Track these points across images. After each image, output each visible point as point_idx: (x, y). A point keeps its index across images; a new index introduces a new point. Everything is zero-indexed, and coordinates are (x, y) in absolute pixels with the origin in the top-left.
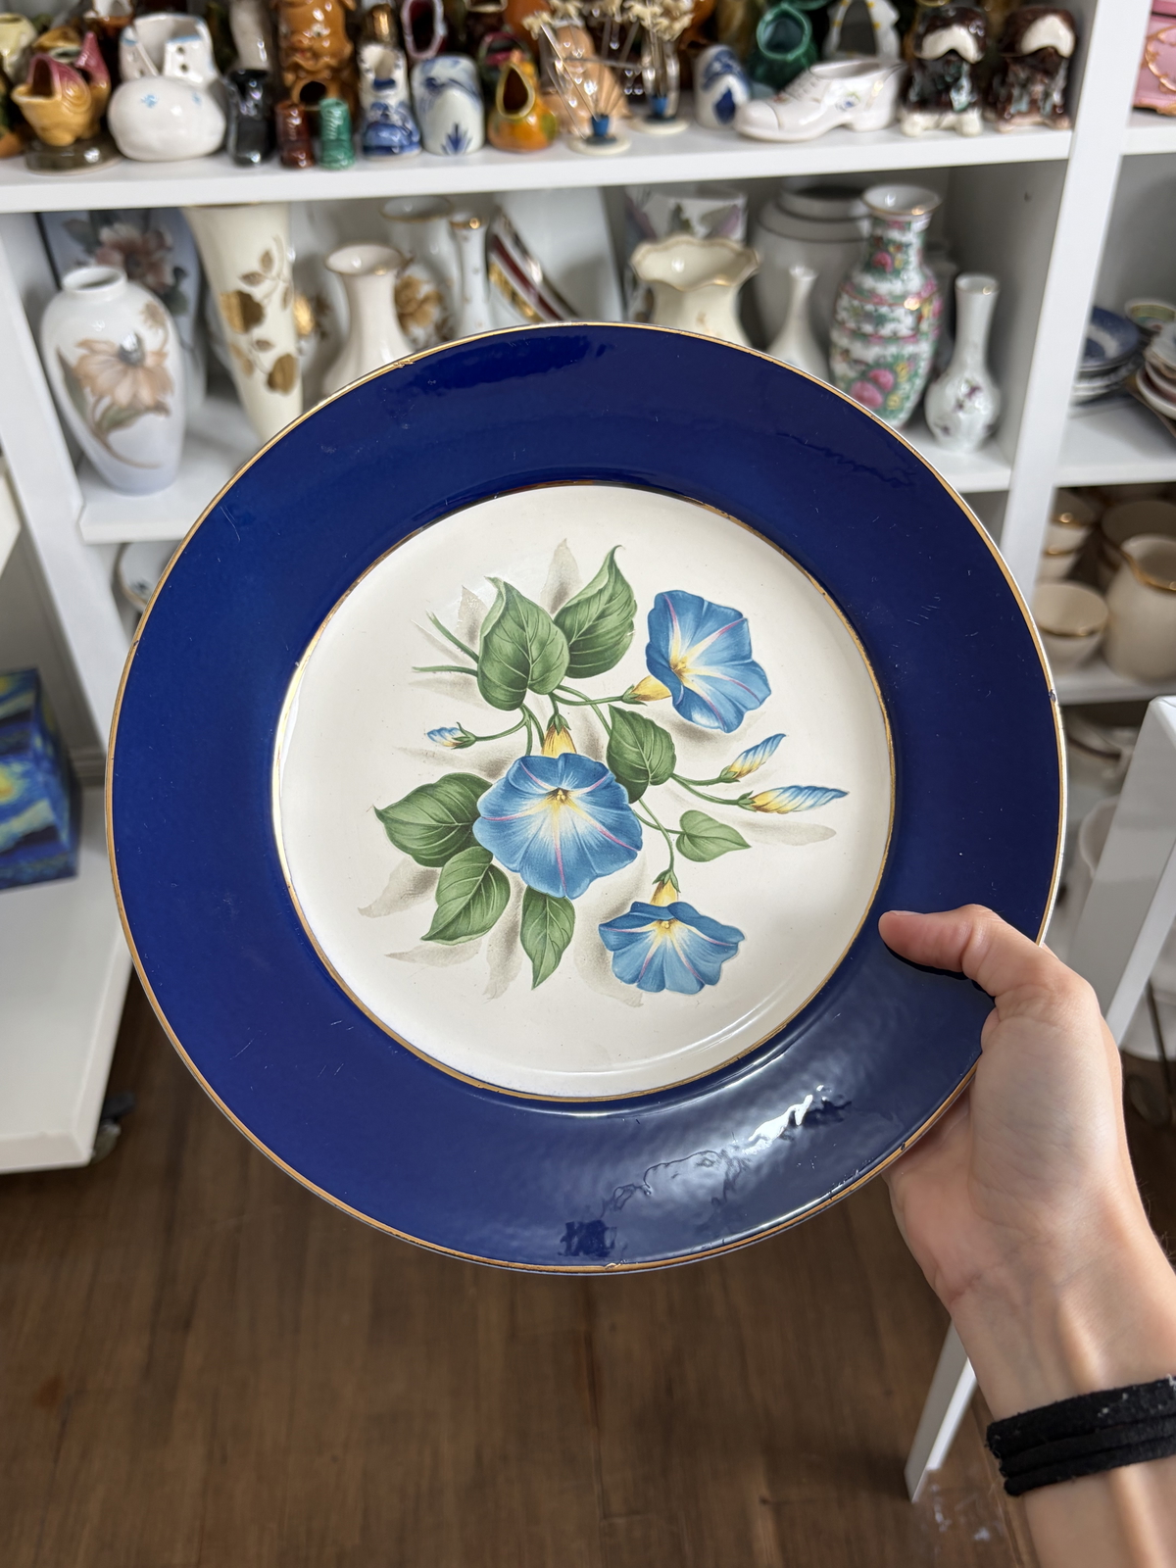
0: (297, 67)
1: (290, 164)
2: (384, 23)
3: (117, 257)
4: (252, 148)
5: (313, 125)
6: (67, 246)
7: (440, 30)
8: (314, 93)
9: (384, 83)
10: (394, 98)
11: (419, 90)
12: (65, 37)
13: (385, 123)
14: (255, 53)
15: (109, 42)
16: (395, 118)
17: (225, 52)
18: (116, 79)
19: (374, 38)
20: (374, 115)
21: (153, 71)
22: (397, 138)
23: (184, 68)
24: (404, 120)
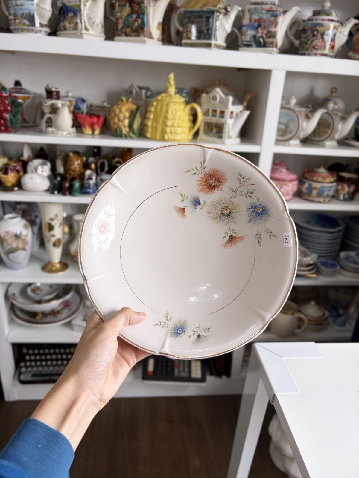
0: (70, 174)
1: (64, 194)
2: (93, 166)
3: (20, 212)
4: (56, 190)
5: (71, 186)
6: (8, 208)
7: (106, 168)
8: (73, 179)
9: (90, 178)
10: (92, 182)
11: (99, 181)
12: (15, 162)
13: (89, 187)
14: (61, 169)
15: (25, 165)
16: (92, 186)
17: (53, 169)
18: (25, 172)
19: (90, 168)
20: (86, 185)
21: (34, 171)
22: (91, 191)
23: (42, 171)
24: (94, 187)
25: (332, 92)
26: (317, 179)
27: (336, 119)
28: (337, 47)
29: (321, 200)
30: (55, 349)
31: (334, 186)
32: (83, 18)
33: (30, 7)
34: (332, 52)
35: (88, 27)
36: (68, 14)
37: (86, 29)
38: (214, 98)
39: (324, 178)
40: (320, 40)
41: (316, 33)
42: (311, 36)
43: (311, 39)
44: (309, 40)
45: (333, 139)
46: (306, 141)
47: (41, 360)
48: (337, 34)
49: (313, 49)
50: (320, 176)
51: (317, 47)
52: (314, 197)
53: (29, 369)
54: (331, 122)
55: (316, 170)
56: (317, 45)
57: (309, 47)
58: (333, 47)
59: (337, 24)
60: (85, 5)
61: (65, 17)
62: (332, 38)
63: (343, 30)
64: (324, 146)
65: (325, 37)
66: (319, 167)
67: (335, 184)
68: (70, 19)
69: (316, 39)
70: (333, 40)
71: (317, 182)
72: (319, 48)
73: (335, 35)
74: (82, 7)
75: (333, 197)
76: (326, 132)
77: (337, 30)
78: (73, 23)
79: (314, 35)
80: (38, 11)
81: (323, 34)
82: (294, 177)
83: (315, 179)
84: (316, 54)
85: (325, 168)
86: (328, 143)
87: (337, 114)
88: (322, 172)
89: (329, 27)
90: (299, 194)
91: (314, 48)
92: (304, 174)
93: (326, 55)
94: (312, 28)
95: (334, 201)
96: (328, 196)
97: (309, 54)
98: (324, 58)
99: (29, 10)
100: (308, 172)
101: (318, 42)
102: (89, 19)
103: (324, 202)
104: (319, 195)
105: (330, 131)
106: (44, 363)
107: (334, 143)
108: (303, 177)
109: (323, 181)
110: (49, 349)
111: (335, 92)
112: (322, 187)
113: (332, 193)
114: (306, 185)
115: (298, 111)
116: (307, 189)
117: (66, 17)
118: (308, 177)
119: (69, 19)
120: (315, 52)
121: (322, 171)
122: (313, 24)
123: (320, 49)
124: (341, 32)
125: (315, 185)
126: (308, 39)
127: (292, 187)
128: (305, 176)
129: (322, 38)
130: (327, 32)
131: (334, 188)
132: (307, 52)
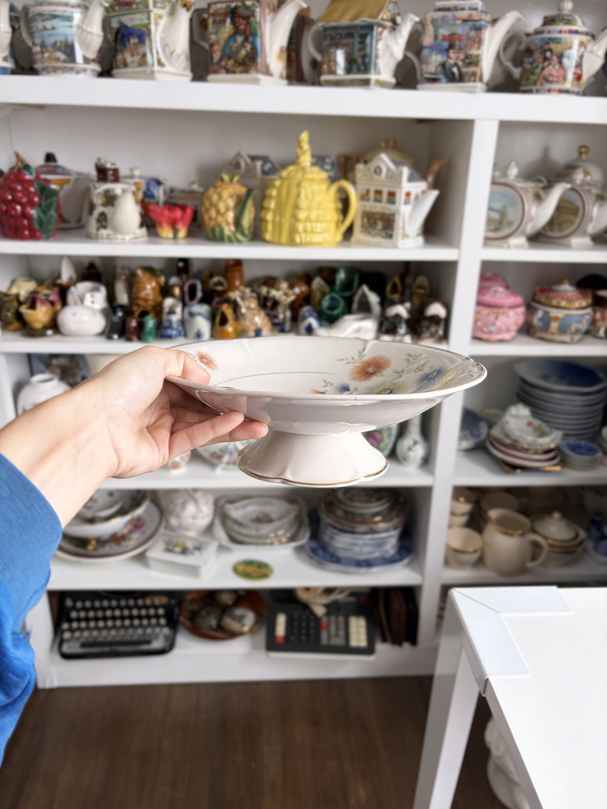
0: (138, 305)
1: (129, 340)
2: (177, 291)
3: (58, 371)
4: (115, 332)
5: (141, 326)
6: (38, 365)
7: (199, 294)
8: (144, 314)
9: (172, 312)
10: (175, 318)
11: (186, 316)
12: (48, 288)
13: (170, 327)
14: (123, 298)
15: (63, 292)
16: (175, 325)
17: (111, 298)
18: (64, 303)
19: (172, 295)
20: (166, 324)
21: (79, 302)
22: (174, 333)
23: (93, 302)
24: (178, 326)
25: (581, 154)
26: (559, 303)
27: (589, 200)
28: (585, 77)
29: (567, 338)
30: (118, 600)
31: (588, 314)
32: (154, 45)
33: (68, 31)
34: (578, 86)
35: (163, 60)
36: (129, 41)
37: (160, 64)
38: (378, 170)
39: (570, 300)
40: (557, 67)
41: (548, 54)
42: (541, 60)
43: (541, 66)
44: (537, 67)
45: (584, 234)
46: (537, 239)
47: (96, 619)
48: (586, 55)
49: (544, 82)
50: (563, 298)
51: (551, 78)
52: (553, 334)
53: (77, 634)
54: (579, 204)
55: (555, 287)
56: (551, 75)
57: (539, 78)
58: (578, 77)
59: (585, 38)
60: (157, 24)
61: (124, 45)
62: (576, 62)
63: (595, 48)
64: (568, 247)
65: (565, 61)
66: (561, 282)
67: (589, 310)
68: (133, 47)
69: (550, 64)
70: (579, 65)
71: (558, 307)
72: (555, 79)
73: (581, 57)
74: (153, 27)
75: (587, 333)
76: (572, 223)
77: (585, 48)
78: (138, 54)
79: (545, 59)
80: (80, 37)
81: (560, 57)
82: (518, 300)
83: (554, 302)
84: (549, 91)
85: (571, 284)
86: (575, 241)
87: (589, 191)
88: (566, 291)
89: (571, 43)
90: (527, 330)
91: (547, 80)
92: (534, 294)
93: (567, 92)
94: (541, 47)
95: (590, 339)
96: (577, 331)
97: (538, 91)
98: (564, 96)
99: (66, 36)
100: (543, 291)
101: (552, 70)
102: (165, 46)
103: (572, 342)
104: (563, 330)
105: (578, 220)
106: (101, 624)
107: (587, 241)
108: (534, 300)
109: (568, 306)
110: (110, 599)
111: (586, 153)
112: (567, 316)
113: (584, 326)
114: (540, 314)
115: (521, 188)
116: (541, 320)
117: (127, 45)
118: (543, 299)
119: (131, 49)
120: (548, 86)
121: (567, 288)
122: (543, 39)
123: (557, 82)
124: (592, 52)
125: (554, 313)
126: (535, 65)
127: (514, 317)
128: (537, 298)
129: (560, 62)
130: (567, 52)
131: (588, 317)
132: (534, 88)
